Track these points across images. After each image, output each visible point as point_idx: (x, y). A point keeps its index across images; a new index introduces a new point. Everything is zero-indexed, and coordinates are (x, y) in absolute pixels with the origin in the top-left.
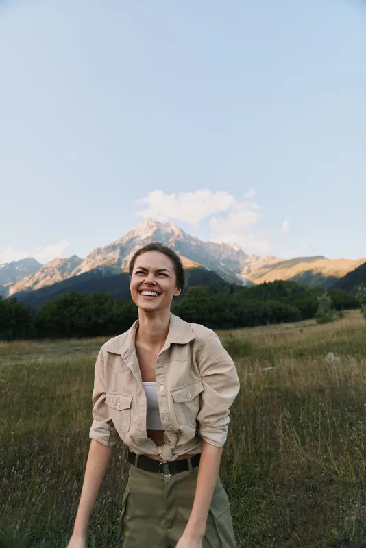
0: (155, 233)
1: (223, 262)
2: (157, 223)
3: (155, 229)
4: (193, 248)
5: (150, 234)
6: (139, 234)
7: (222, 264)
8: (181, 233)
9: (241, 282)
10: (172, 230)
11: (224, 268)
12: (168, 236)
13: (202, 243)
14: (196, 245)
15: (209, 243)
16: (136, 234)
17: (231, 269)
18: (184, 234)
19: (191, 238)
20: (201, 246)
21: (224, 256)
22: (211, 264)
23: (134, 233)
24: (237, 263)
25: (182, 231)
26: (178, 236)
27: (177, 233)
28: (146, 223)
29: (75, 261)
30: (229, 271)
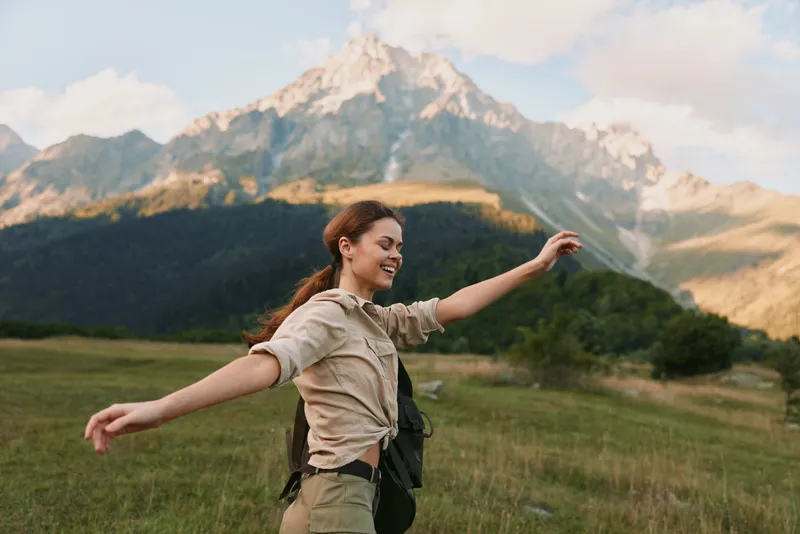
0: (383, 83)
1: (586, 190)
2: (395, 53)
3: (386, 70)
4: (494, 139)
5: (368, 86)
6: (336, 83)
7: (581, 196)
8: (465, 90)
9: (631, 259)
10: (438, 80)
11: (587, 209)
12: (424, 95)
13: (527, 123)
14: (507, 130)
15: (549, 126)
16: (325, 83)
17: (608, 215)
18: (473, 97)
19: (494, 106)
20: (521, 137)
21: (589, 170)
22: (545, 193)
23: (319, 78)
24: (633, 196)
25: (468, 82)
26: (454, 97)
27: (450, 90)
28: (359, 50)
29: (134, 148)
30: (598, 219)
